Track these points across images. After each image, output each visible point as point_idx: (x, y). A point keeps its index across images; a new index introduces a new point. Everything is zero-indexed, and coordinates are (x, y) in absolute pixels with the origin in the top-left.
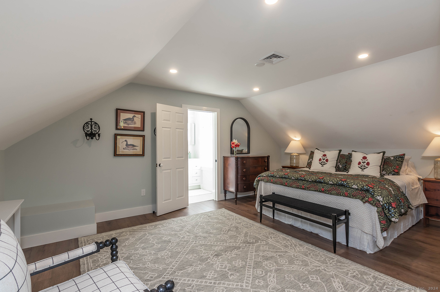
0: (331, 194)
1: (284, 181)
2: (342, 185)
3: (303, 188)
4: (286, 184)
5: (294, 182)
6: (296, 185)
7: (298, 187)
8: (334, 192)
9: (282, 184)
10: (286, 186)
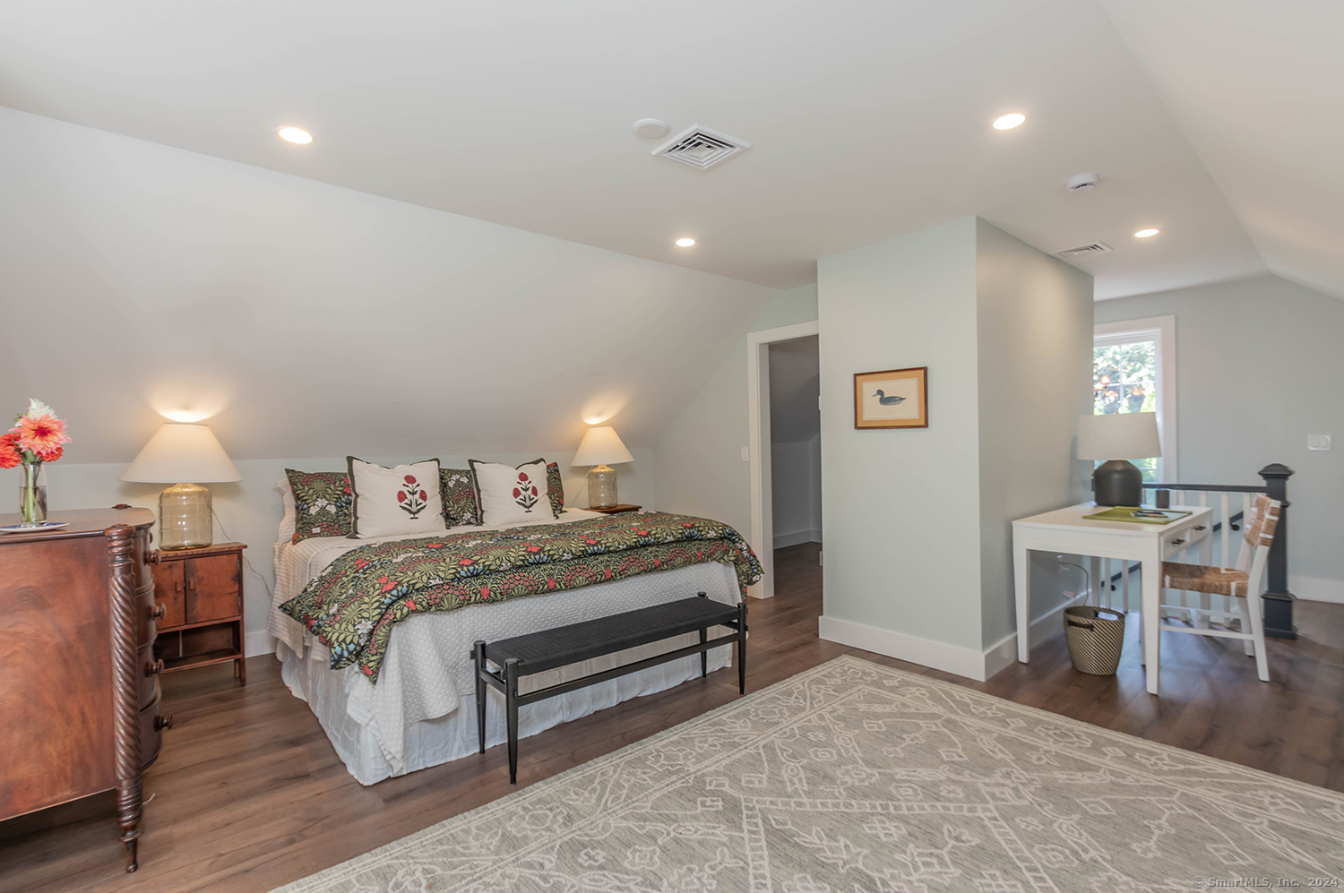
0: (674, 567)
1: (539, 575)
2: (690, 539)
3: (608, 577)
4: (552, 584)
5: (574, 568)
6: (587, 576)
7: (594, 578)
8: (679, 560)
9: (534, 591)
10: (551, 591)
